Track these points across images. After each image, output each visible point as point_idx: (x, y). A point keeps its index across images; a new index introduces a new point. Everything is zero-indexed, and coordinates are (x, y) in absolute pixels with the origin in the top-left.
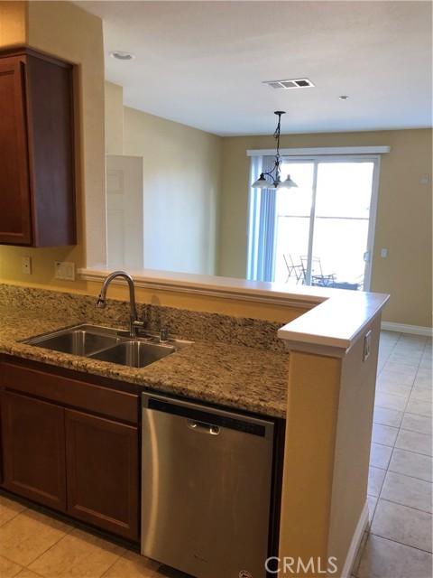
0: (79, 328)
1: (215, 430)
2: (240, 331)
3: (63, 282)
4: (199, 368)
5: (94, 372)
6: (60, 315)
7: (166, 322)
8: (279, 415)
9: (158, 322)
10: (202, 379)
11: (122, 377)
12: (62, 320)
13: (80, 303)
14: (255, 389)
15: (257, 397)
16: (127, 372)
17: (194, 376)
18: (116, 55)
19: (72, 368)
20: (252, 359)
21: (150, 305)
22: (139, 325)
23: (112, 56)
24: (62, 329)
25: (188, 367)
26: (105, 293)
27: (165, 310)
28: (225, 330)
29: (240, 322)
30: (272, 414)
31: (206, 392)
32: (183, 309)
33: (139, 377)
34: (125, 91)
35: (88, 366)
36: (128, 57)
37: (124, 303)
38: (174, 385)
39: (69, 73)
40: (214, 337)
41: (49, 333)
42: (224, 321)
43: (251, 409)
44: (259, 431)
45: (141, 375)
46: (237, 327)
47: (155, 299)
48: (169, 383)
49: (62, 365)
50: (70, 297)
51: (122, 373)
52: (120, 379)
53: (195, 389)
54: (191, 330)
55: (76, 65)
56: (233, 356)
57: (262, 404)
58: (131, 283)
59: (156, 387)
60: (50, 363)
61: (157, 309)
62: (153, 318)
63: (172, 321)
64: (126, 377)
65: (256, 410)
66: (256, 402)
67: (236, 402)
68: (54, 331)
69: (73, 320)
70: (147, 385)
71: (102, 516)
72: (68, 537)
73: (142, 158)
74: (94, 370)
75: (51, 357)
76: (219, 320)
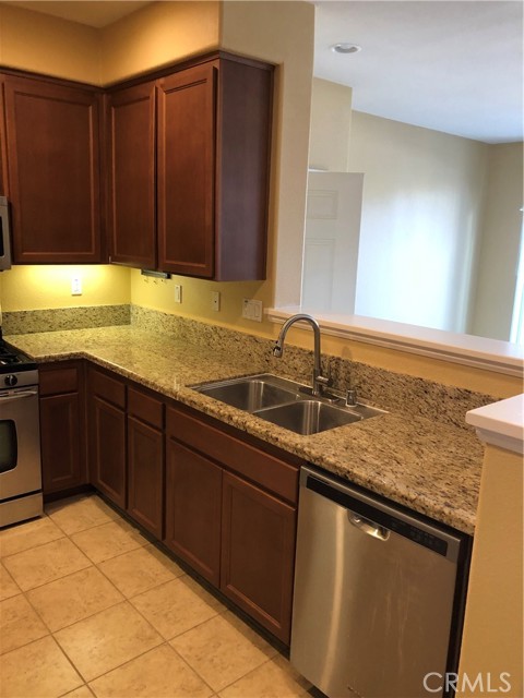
0: (259, 378)
1: (383, 533)
2: (450, 405)
3: (251, 323)
4: (379, 447)
5: (253, 432)
6: (244, 360)
7: (357, 381)
8: (468, 532)
9: (348, 381)
10: (376, 462)
11: (281, 443)
12: (244, 366)
13: (265, 350)
14: (445, 489)
15: (444, 500)
16: (288, 438)
17: (368, 457)
18: (339, 49)
19: (232, 424)
20: (459, 446)
21: (339, 359)
22: (322, 382)
23: (334, 50)
24: (239, 377)
25: (364, 443)
26: (283, 339)
27: (356, 366)
28: (430, 401)
29: (452, 394)
30: (459, 527)
31: (376, 481)
32: (379, 366)
33: (299, 446)
34: (353, 93)
35: (248, 424)
36: (353, 50)
37: (311, 353)
38: (338, 465)
39: (269, 75)
40: (416, 410)
41: (224, 379)
42: (430, 390)
43: (431, 515)
44: (439, 547)
45: (302, 444)
46: (446, 399)
47: (346, 352)
48: (332, 460)
49: (222, 419)
50: (255, 340)
51: (282, 438)
52: (279, 445)
53: (362, 473)
54: (386, 396)
55: (278, 65)
56: (433, 438)
57: (447, 510)
58: (316, 329)
59: (317, 463)
60: (211, 414)
61: (348, 364)
62: (342, 375)
63: (364, 381)
64: (285, 444)
65: (437, 517)
66: (438, 507)
67: (412, 501)
68: (230, 379)
69: (256, 367)
70: (307, 458)
71: (253, 605)
72: (219, 618)
73: (363, 174)
74: (253, 429)
75: (213, 407)
76: (424, 388)
